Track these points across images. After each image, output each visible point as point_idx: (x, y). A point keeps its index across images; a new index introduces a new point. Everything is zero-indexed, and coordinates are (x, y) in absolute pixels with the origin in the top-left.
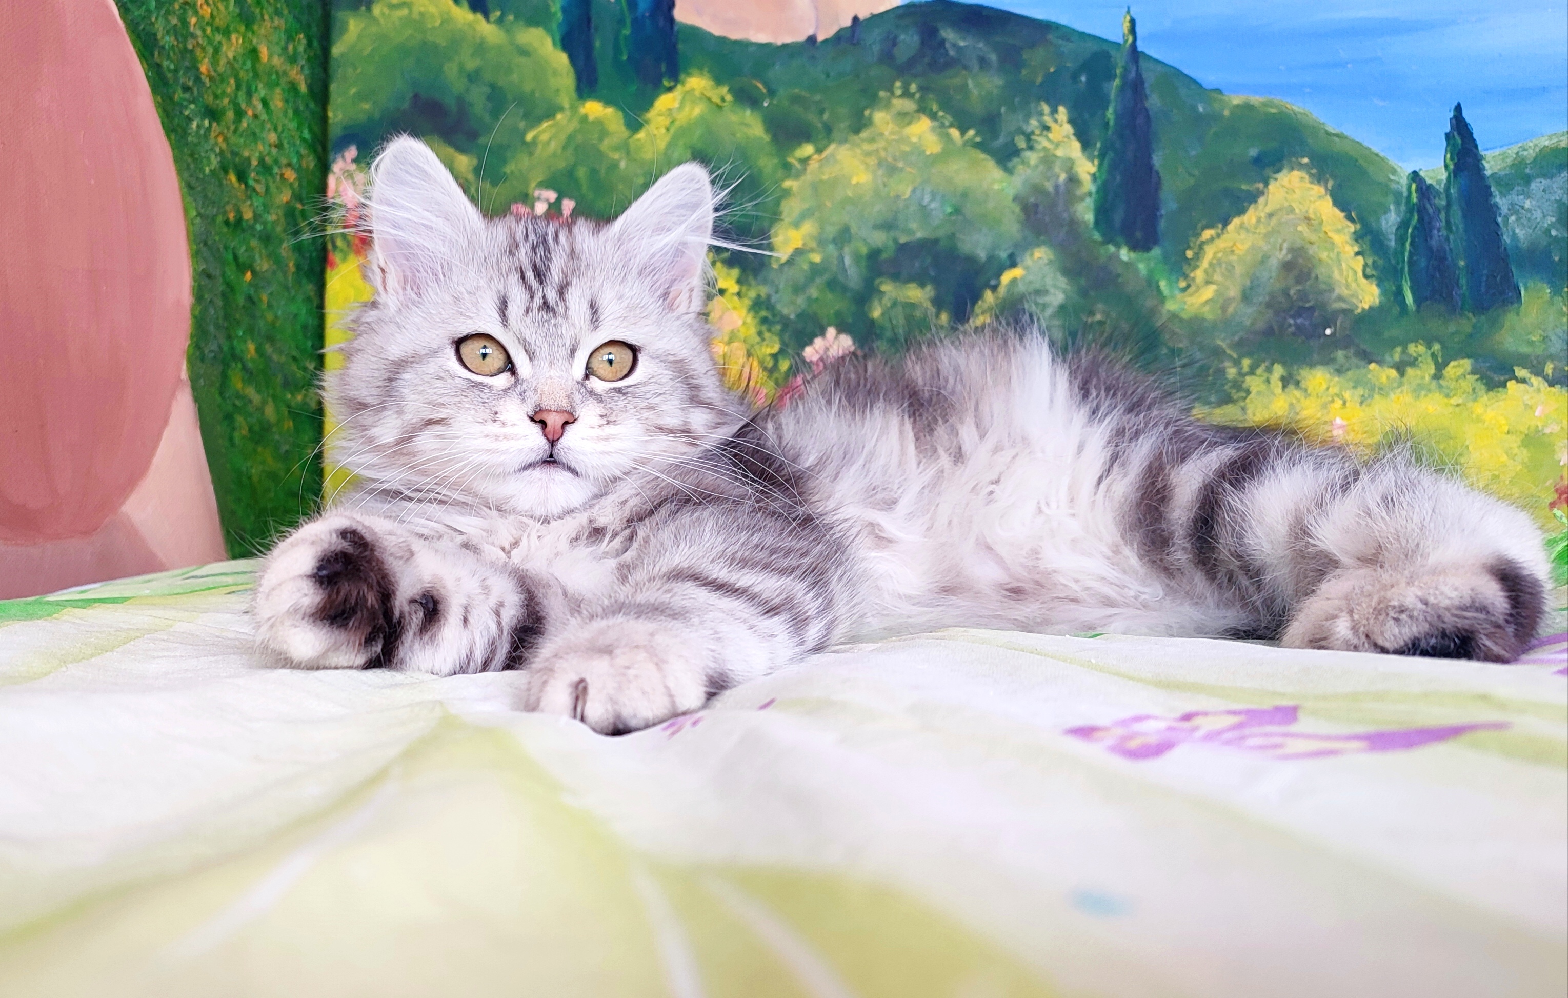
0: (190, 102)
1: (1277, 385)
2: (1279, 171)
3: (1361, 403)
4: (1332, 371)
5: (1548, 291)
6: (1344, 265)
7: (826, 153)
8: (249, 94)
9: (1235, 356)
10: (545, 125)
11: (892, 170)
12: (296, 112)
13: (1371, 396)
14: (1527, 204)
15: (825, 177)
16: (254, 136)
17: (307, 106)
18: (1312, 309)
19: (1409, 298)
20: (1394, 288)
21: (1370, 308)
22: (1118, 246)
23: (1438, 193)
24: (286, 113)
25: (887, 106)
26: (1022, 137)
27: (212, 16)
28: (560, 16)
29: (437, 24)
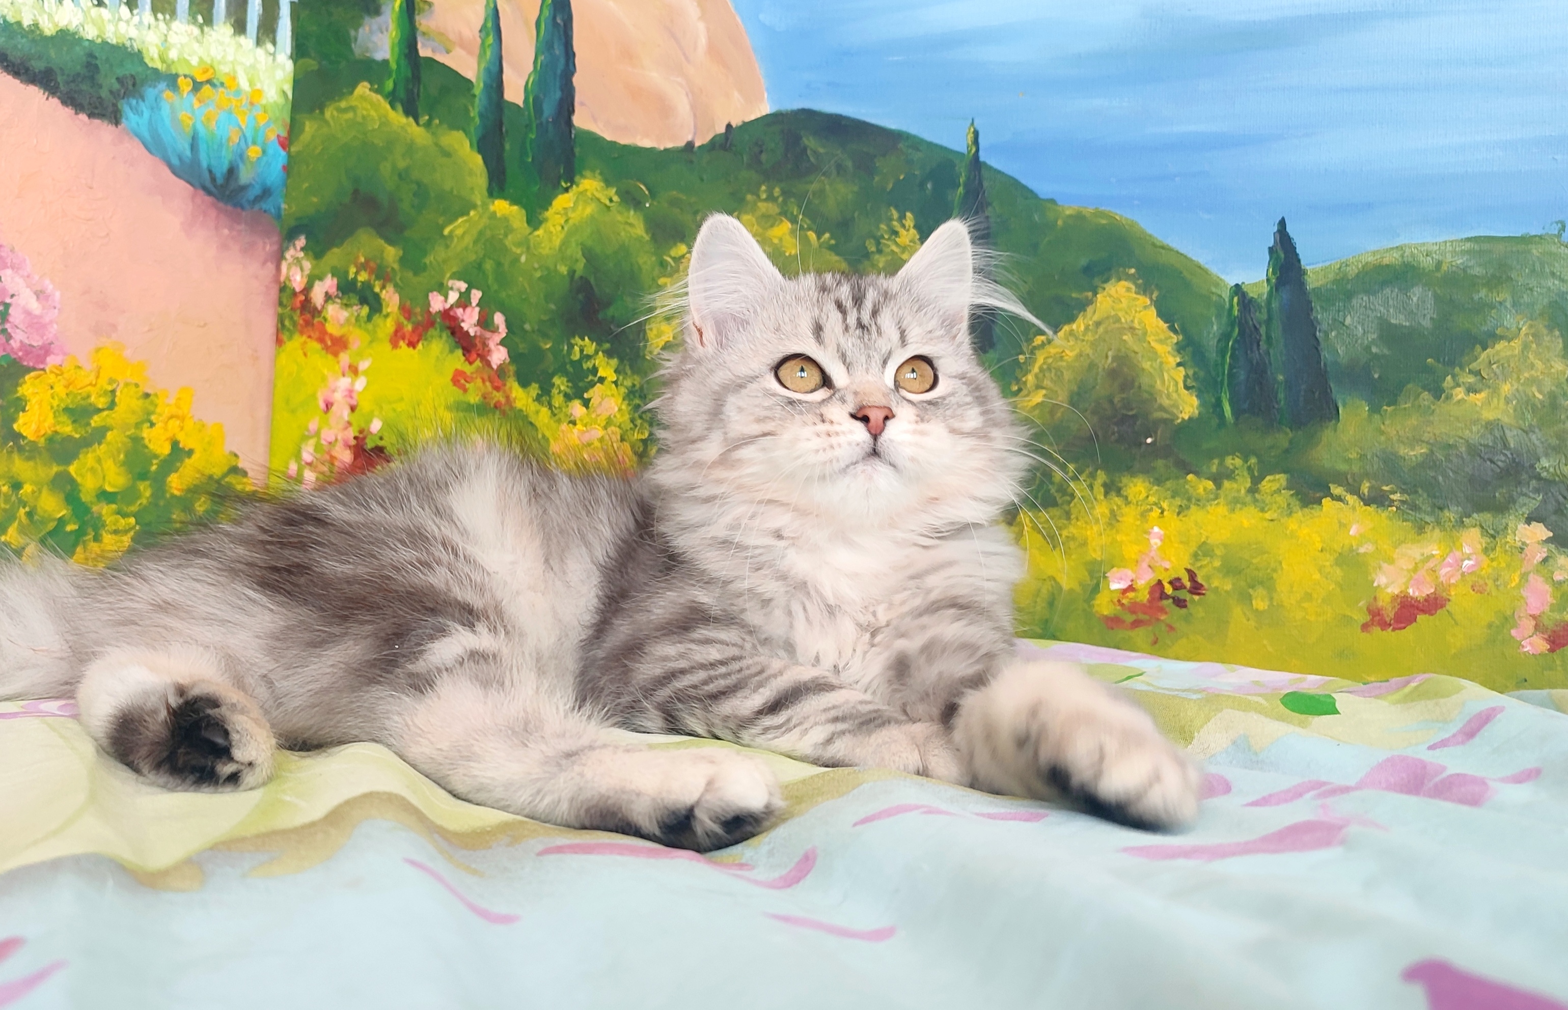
1: (1099, 490)
2: (1107, 281)
3: (1179, 514)
4: (1152, 480)
5: (1367, 408)
6: (1166, 375)
9: (1062, 460)
10: (460, 220)
13: (1188, 508)
14: (1348, 320)
18: (1134, 417)
19: (1228, 410)
20: (1213, 400)
21: (1190, 419)
23: (1259, 307)
25: (753, 209)
26: (872, 241)
28: (477, 120)
29: (376, 127)
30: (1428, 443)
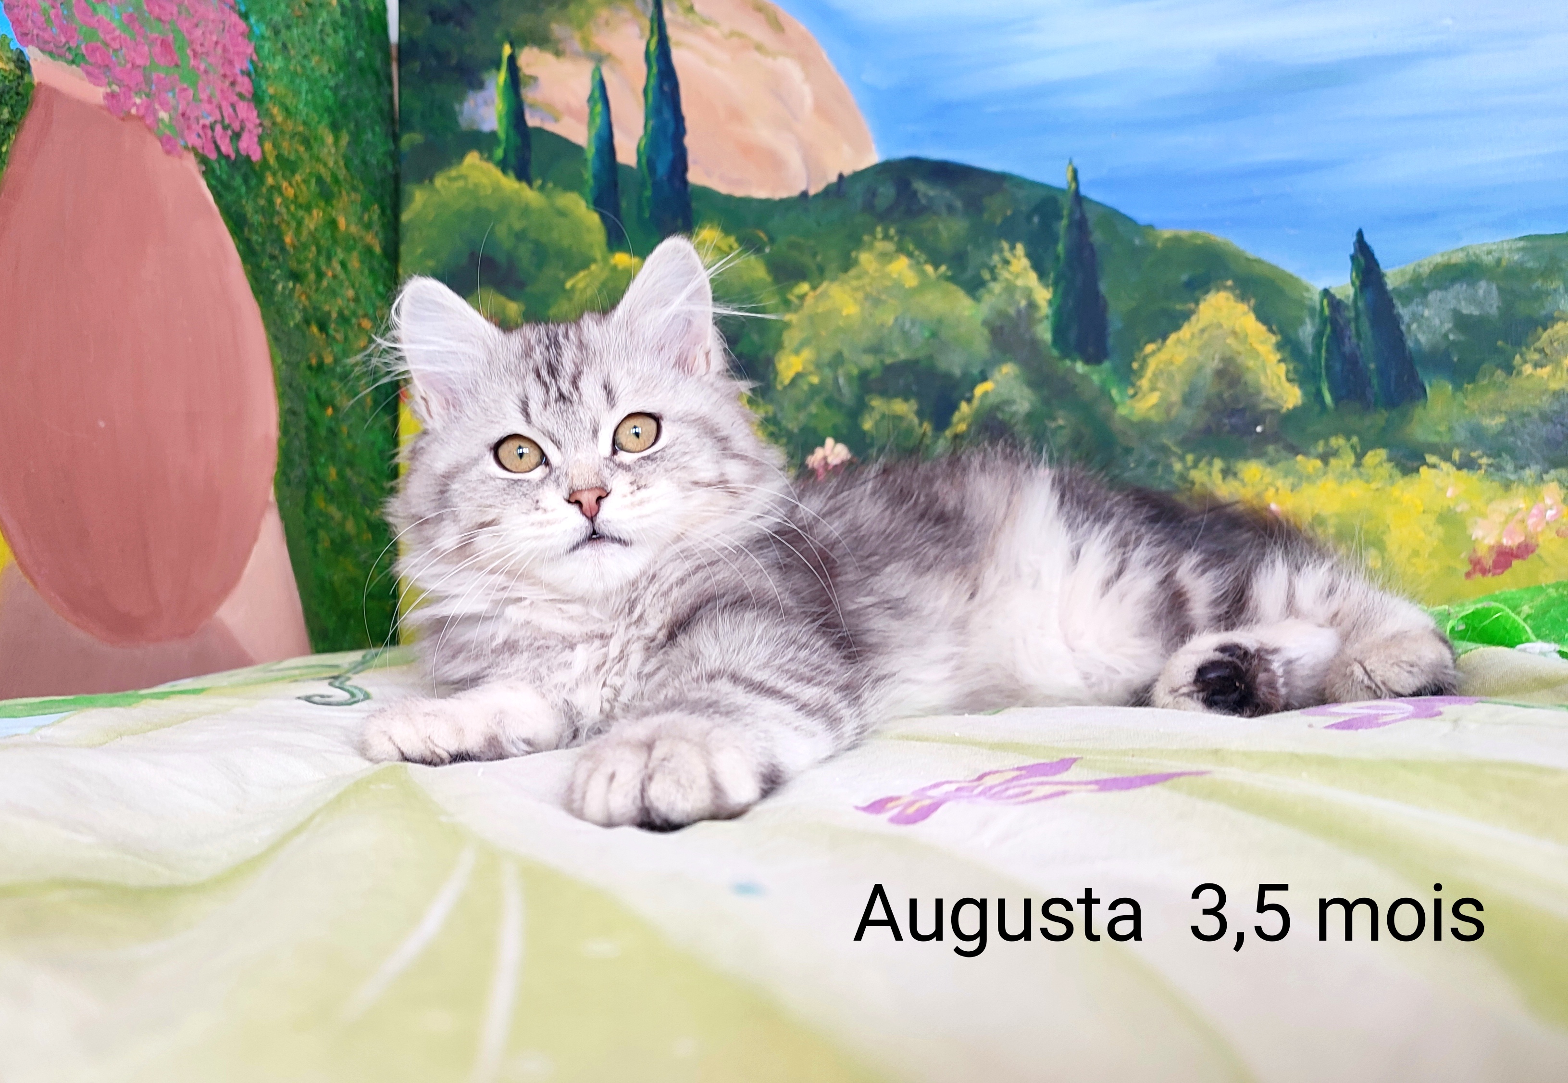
0: (276, 268)
1: (1218, 473)
2: (1207, 292)
3: (1292, 491)
4: (1264, 463)
5: (1450, 387)
6: (1269, 371)
7: (819, 290)
8: (329, 258)
9: (1179, 452)
10: (582, 274)
11: (877, 302)
12: (372, 270)
13: (1299, 484)
14: (1426, 313)
15: (820, 310)
16: (333, 293)
17: (382, 265)
18: (1243, 411)
19: (1328, 398)
20: (1313, 390)
21: (1295, 408)
22: (1074, 360)
23: (1347, 307)
24: (362, 273)
25: (871, 247)
26: (987, 270)
27: (296, 196)
28: (591, 182)
29: (489, 193)
30: (1506, 413)
